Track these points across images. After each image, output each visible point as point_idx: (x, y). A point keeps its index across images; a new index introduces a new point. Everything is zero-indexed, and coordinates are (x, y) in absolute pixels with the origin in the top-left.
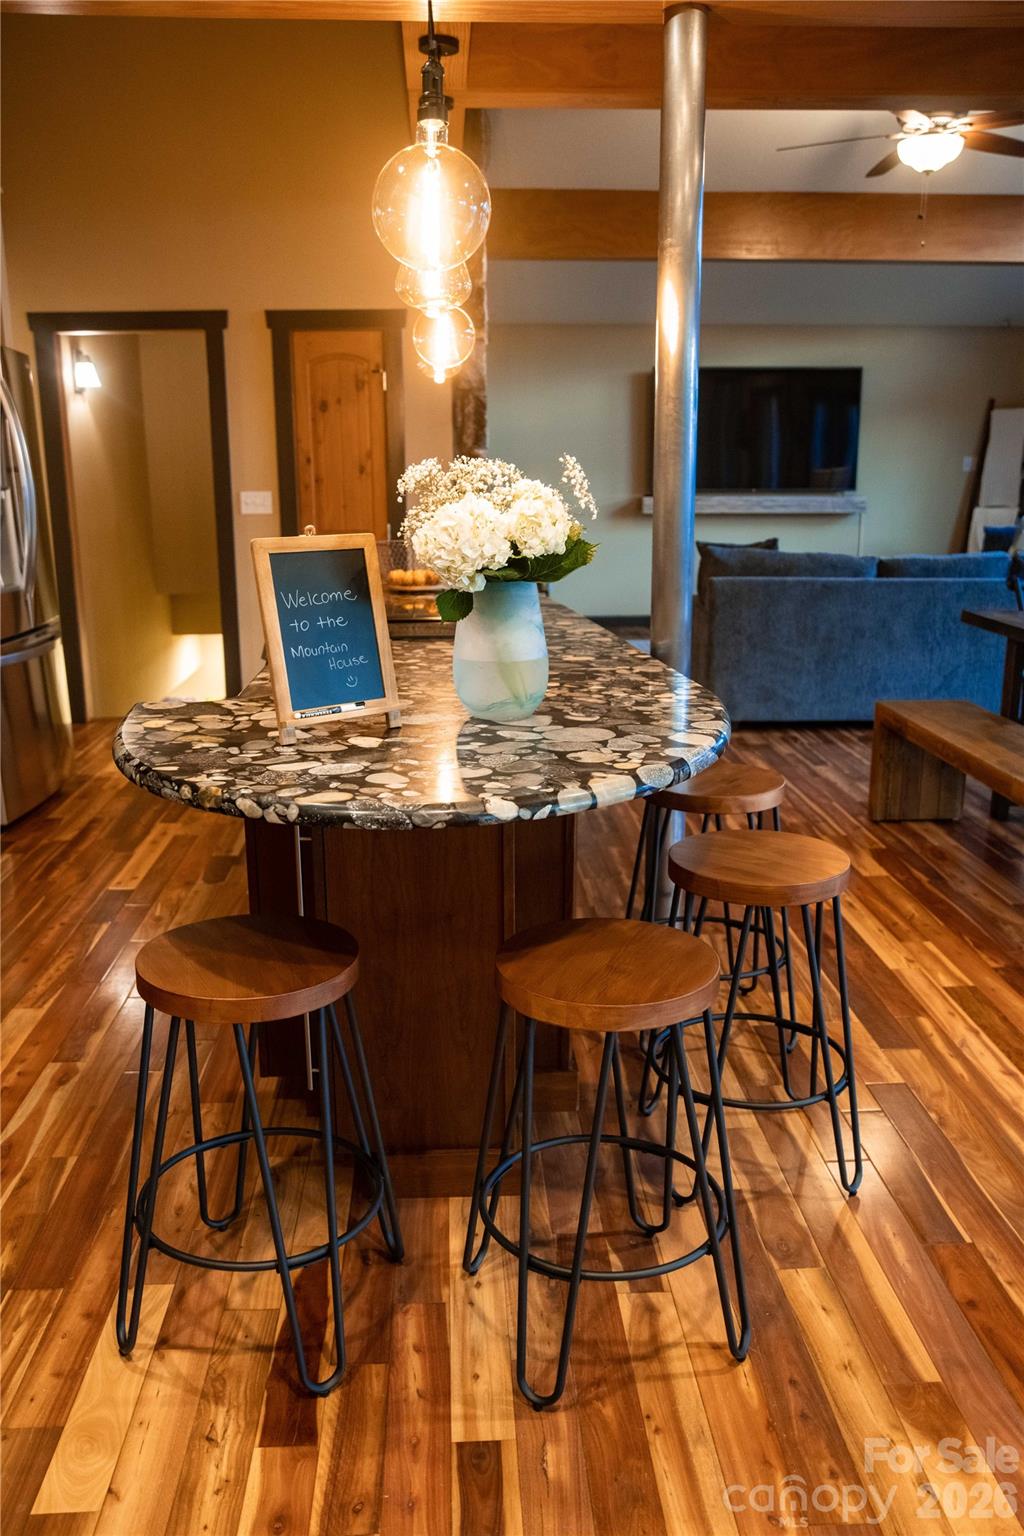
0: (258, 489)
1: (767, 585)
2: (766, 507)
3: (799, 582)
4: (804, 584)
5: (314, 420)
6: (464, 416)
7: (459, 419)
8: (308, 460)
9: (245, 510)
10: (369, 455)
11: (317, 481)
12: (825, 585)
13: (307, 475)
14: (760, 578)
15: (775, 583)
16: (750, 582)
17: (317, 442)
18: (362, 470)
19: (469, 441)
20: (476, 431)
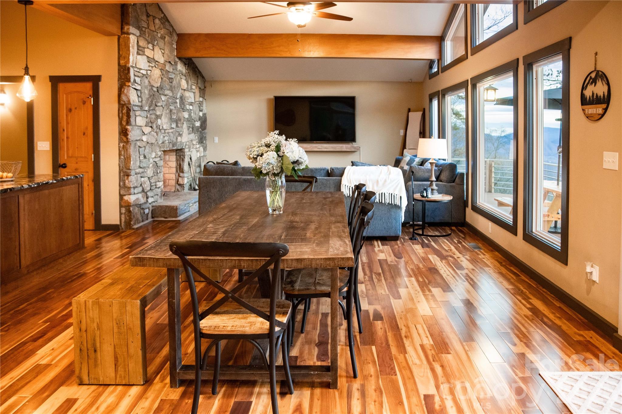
0: (44, 141)
1: (221, 179)
2: (319, 148)
3: (234, 178)
4: (236, 179)
5: (66, 115)
6: (122, 114)
7: (121, 115)
8: (64, 130)
9: (39, 149)
10: (87, 128)
11: (67, 138)
12: (245, 180)
13: (63, 136)
14: (225, 177)
15: (224, 178)
16: (214, 178)
17: (68, 123)
18: (84, 134)
19: (124, 123)
20: (127, 119)
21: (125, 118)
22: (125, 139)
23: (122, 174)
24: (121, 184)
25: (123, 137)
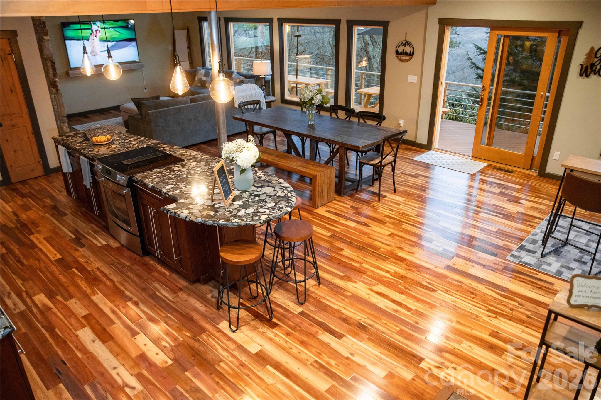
6: (48, 67)
7: (46, 69)
10: (14, 85)
19: (51, 76)
20: (54, 72)
21: (51, 71)
22: (54, 91)
23: (58, 122)
24: (60, 130)
25: (52, 89)
